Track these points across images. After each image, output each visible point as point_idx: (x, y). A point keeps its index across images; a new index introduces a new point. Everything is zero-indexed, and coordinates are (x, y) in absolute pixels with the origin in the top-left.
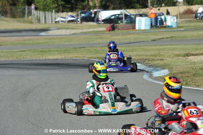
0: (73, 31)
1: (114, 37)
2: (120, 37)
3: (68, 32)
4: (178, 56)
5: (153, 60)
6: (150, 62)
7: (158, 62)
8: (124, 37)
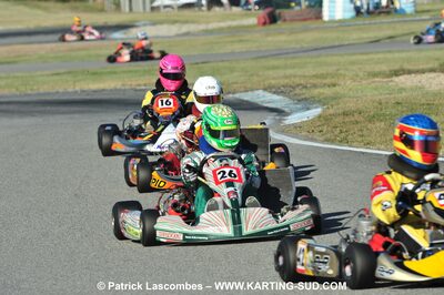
0: (185, 28)
1: (270, 39)
2: (283, 38)
3: (173, 30)
4: (375, 75)
5: (315, 86)
6: (304, 91)
7: (321, 90)
8: (292, 37)
